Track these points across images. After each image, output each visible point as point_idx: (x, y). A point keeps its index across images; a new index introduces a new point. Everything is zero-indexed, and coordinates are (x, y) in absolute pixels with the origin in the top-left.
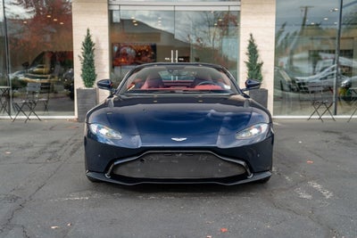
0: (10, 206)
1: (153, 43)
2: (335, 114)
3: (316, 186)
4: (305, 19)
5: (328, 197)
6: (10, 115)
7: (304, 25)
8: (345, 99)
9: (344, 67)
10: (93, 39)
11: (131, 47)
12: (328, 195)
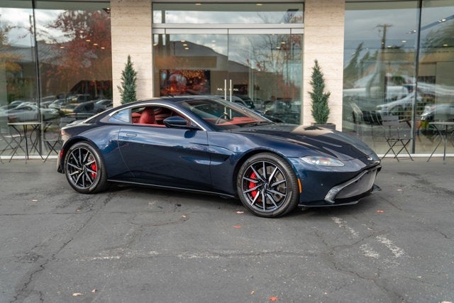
0: (29, 266)
1: (206, 69)
2: (413, 152)
3: (386, 241)
4: (384, 41)
5: (398, 255)
6: (40, 154)
7: (383, 48)
8: (425, 133)
9: (425, 95)
10: (135, 68)
11: (180, 73)
12: (398, 252)
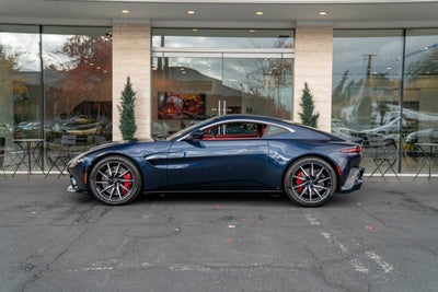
0: (23, 276)
1: (202, 92)
2: (400, 172)
3: (375, 257)
4: (369, 67)
5: (387, 271)
6: (42, 169)
7: (368, 74)
8: (410, 154)
9: (409, 120)
10: (134, 88)
11: (178, 96)
12: (387, 268)
